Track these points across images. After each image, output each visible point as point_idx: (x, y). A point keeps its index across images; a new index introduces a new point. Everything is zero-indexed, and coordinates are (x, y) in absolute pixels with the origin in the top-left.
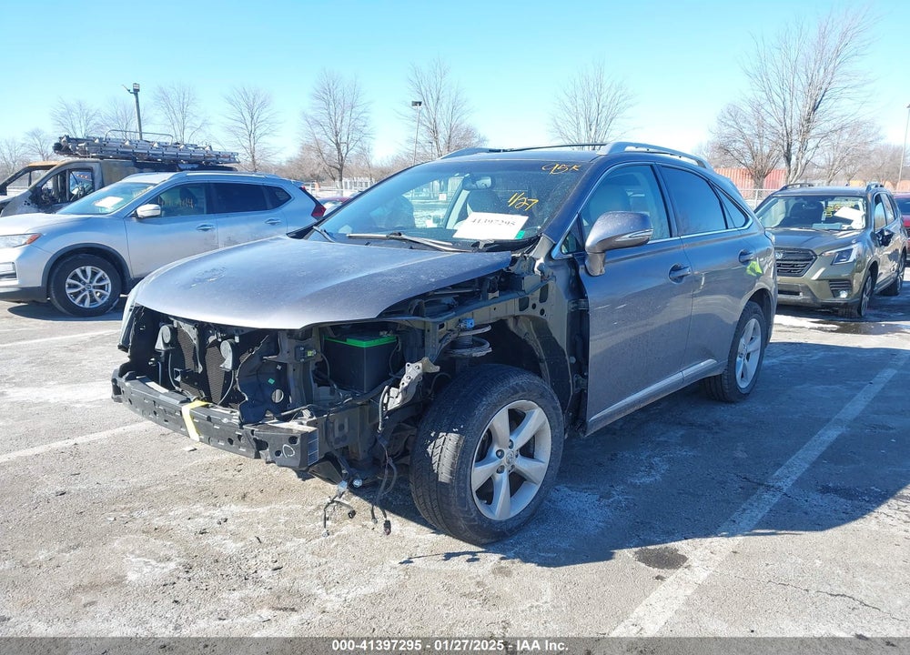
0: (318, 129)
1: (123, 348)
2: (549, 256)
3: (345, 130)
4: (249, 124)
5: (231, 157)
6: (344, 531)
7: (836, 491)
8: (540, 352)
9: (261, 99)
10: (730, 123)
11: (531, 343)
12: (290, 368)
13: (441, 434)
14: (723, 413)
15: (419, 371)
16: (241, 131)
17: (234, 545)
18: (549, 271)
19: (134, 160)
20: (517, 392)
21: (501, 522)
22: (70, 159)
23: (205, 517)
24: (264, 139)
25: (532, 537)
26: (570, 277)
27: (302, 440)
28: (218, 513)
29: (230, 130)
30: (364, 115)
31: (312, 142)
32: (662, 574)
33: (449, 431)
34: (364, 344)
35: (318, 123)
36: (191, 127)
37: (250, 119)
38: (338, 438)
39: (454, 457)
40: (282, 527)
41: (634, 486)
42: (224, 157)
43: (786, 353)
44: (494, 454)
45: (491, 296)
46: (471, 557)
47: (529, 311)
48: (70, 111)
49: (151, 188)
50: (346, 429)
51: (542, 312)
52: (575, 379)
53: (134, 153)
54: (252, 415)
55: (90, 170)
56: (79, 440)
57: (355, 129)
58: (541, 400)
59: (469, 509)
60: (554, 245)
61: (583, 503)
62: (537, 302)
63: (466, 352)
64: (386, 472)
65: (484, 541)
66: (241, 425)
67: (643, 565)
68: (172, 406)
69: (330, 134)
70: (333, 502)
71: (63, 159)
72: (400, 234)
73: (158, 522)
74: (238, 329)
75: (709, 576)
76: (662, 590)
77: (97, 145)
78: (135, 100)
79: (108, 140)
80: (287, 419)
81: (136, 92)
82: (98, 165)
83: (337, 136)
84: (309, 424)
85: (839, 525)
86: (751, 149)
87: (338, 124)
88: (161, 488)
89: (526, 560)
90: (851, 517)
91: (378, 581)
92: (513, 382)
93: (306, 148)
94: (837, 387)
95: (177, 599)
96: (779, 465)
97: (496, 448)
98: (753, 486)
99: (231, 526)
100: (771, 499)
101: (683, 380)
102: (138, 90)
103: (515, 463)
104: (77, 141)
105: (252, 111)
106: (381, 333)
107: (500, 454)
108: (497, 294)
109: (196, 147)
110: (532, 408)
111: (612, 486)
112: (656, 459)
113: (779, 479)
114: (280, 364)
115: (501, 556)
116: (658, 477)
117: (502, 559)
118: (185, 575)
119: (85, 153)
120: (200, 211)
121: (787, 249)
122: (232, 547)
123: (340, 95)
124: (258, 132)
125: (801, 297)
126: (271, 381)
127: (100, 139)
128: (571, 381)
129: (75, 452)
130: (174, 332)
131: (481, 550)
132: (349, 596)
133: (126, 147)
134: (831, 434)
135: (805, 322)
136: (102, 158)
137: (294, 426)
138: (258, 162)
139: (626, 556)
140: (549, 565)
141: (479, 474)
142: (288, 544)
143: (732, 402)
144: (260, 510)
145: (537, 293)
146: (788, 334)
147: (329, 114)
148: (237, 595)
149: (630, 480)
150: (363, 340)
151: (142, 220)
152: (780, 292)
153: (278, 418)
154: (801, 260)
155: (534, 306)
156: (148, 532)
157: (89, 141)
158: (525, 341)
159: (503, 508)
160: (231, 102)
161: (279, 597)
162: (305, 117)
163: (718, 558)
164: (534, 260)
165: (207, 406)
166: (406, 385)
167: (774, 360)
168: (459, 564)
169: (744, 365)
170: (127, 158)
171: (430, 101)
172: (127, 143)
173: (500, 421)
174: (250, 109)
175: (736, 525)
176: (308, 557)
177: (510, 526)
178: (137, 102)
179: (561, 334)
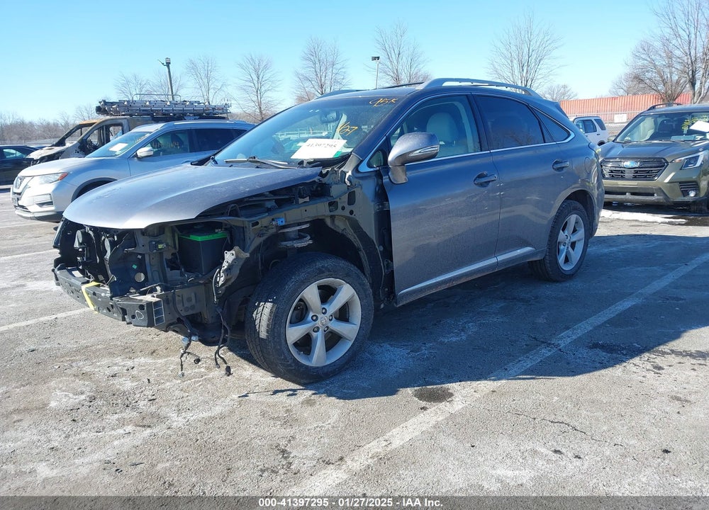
0: (307, 84)
1: (55, 247)
2: (356, 169)
3: (328, 83)
4: (255, 82)
5: (224, 109)
6: (211, 375)
7: (603, 347)
8: (357, 243)
9: (265, 63)
10: (643, 56)
11: (349, 236)
12: (147, 258)
13: (261, 303)
14: (547, 290)
15: (234, 257)
16: (250, 88)
17: (130, 384)
18: (355, 181)
19: (152, 116)
20: (323, 272)
21: (318, 368)
22: (108, 117)
23: (120, 366)
24: (268, 94)
25: (344, 379)
26: (378, 184)
27: (147, 307)
28: (130, 363)
29: (242, 88)
30: (343, 70)
31: (304, 94)
32: (427, 406)
33: (266, 301)
34: (199, 239)
35: (308, 79)
36: (214, 88)
37: (256, 79)
38: (187, 307)
39: (269, 320)
40: (169, 372)
41: (442, 343)
42: (218, 109)
43: (628, 242)
44: (310, 318)
45: (301, 201)
46: (292, 393)
47: (339, 212)
48: (128, 82)
49: (148, 135)
50: (194, 301)
51: (351, 212)
52: (386, 263)
53: (152, 110)
54: (120, 290)
55: (120, 125)
56: (59, 315)
57: (336, 82)
58: (348, 278)
59: (285, 358)
60: (361, 161)
61: (394, 355)
62: (346, 205)
63: (289, 244)
64: (223, 331)
65: (302, 381)
66: (111, 298)
67: (417, 399)
68: (77, 286)
69: (316, 87)
70: (185, 352)
71: (103, 118)
72: (255, 158)
73: (87, 369)
74: (115, 231)
75: (463, 408)
76: (422, 416)
77: (126, 106)
78: (167, 70)
79: (134, 102)
80: (144, 293)
81: (168, 64)
82: (126, 120)
83: (322, 88)
84: (158, 296)
85: (590, 372)
86: (662, 77)
87: (323, 79)
88: (99, 347)
89: (330, 395)
90: (604, 366)
91: (217, 408)
92: (319, 265)
93: (301, 99)
94: (655, 268)
95: (76, 419)
96: (567, 328)
97: (311, 314)
98: (539, 342)
99: (134, 372)
100: (546, 352)
101: (498, 264)
102: (170, 63)
103: (329, 325)
104: (113, 104)
105: (258, 74)
106: (216, 231)
107: (315, 318)
108: (307, 199)
109: (199, 103)
110: (341, 284)
111: (425, 344)
112: (470, 324)
113: (561, 339)
114: (140, 254)
115: (314, 392)
116: (464, 338)
117: (314, 394)
118: (89, 404)
119: (117, 113)
120: (185, 151)
121: (644, 158)
122: (128, 385)
123: (323, 56)
124: (263, 89)
125: (655, 198)
126: (135, 267)
127: (128, 102)
128: (382, 264)
129: (54, 324)
130: (85, 235)
131: (302, 388)
132: (192, 418)
133: (147, 106)
134: (627, 304)
135: (659, 218)
136: (131, 115)
137: (149, 298)
138: (264, 112)
139: (407, 394)
140: (344, 398)
141: (294, 333)
142: (168, 384)
143: (557, 281)
144: (160, 361)
145: (345, 198)
146: (638, 228)
147: (316, 71)
148: (116, 416)
149: (442, 339)
150: (199, 236)
151: (141, 159)
152: (607, 193)
153: (139, 293)
154: (655, 167)
155: (343, 208)
156: (77, 376)
157: (120, 104)
158: (342, 235)
159: (319, 357)
160: (241, 66)
161: (143, 418)
162: (297, 74)
163: (477, 395)
164: (345, 173)
165: (98, 286)
166: (226, 267)
167: (614, 249)
168: (282, 397)
169: (568, 253)
170: (148, 115)
171: (393, 56)
172: (148, 103)
173: (311, 293)
174: (256, 71)
175: (506, 372)
176: (177, 393)
177: (326, 370)
178: (169, 72)
179: (370, 229)
